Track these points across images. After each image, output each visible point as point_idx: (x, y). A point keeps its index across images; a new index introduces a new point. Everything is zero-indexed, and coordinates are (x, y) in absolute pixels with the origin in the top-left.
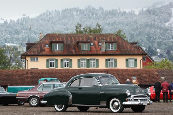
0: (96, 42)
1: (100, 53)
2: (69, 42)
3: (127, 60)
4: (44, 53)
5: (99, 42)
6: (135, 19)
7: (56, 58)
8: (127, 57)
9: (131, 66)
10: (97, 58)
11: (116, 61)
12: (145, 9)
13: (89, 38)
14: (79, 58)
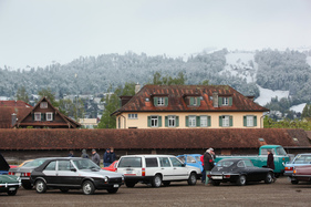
0: (206, 95)
1: (212, 109)
2: (173, 96)
3: (245, 117)
4: (145, 109)
5: (209, 96)
6: (183, 67)
7: (160, 114)
8: (245, 114)
9: (250, 124)
10: (209, 114)
11: (231, 118)
12: (194, 56)
13: (197, 91)
14: (187, 114)
